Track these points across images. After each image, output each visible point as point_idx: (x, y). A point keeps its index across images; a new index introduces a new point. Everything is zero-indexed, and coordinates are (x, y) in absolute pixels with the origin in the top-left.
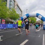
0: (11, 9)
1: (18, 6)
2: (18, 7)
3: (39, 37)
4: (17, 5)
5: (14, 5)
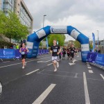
0: (7, 12)
1: (23, 6)
2: (24, 8)
3: (76, 77)
4: (21, 3)
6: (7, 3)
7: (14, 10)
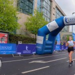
1: (58, 9)
6: (43, 8)
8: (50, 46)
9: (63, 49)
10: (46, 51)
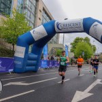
1: (46, 13)
5: (36, 8)
7: (35, 17)
8: (35, 62)
9: (51, 66)
10: (28, 68)
